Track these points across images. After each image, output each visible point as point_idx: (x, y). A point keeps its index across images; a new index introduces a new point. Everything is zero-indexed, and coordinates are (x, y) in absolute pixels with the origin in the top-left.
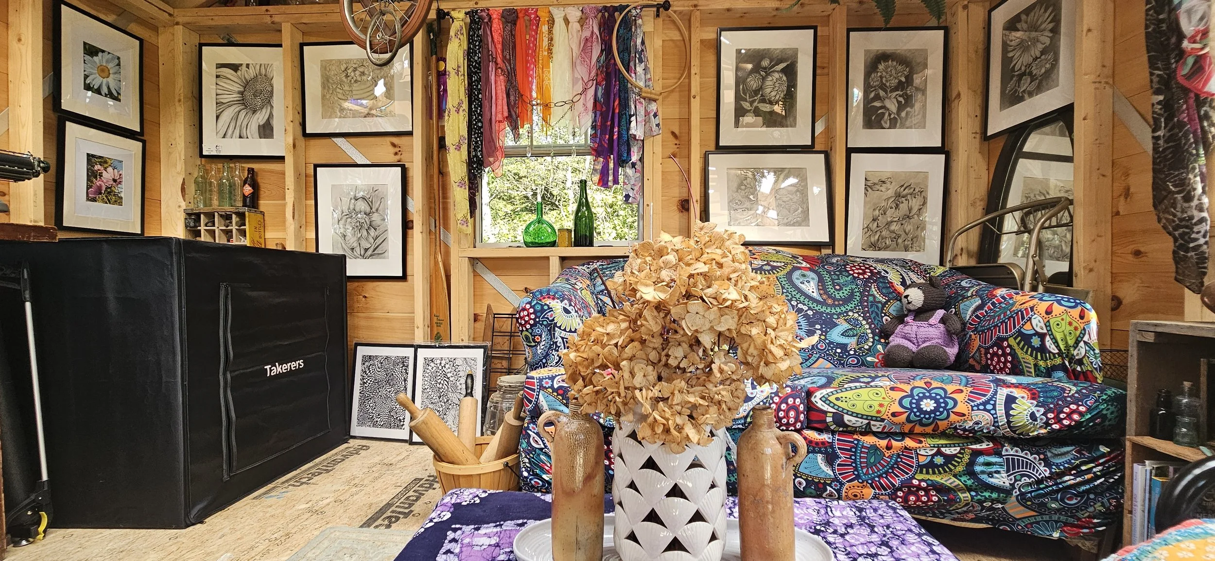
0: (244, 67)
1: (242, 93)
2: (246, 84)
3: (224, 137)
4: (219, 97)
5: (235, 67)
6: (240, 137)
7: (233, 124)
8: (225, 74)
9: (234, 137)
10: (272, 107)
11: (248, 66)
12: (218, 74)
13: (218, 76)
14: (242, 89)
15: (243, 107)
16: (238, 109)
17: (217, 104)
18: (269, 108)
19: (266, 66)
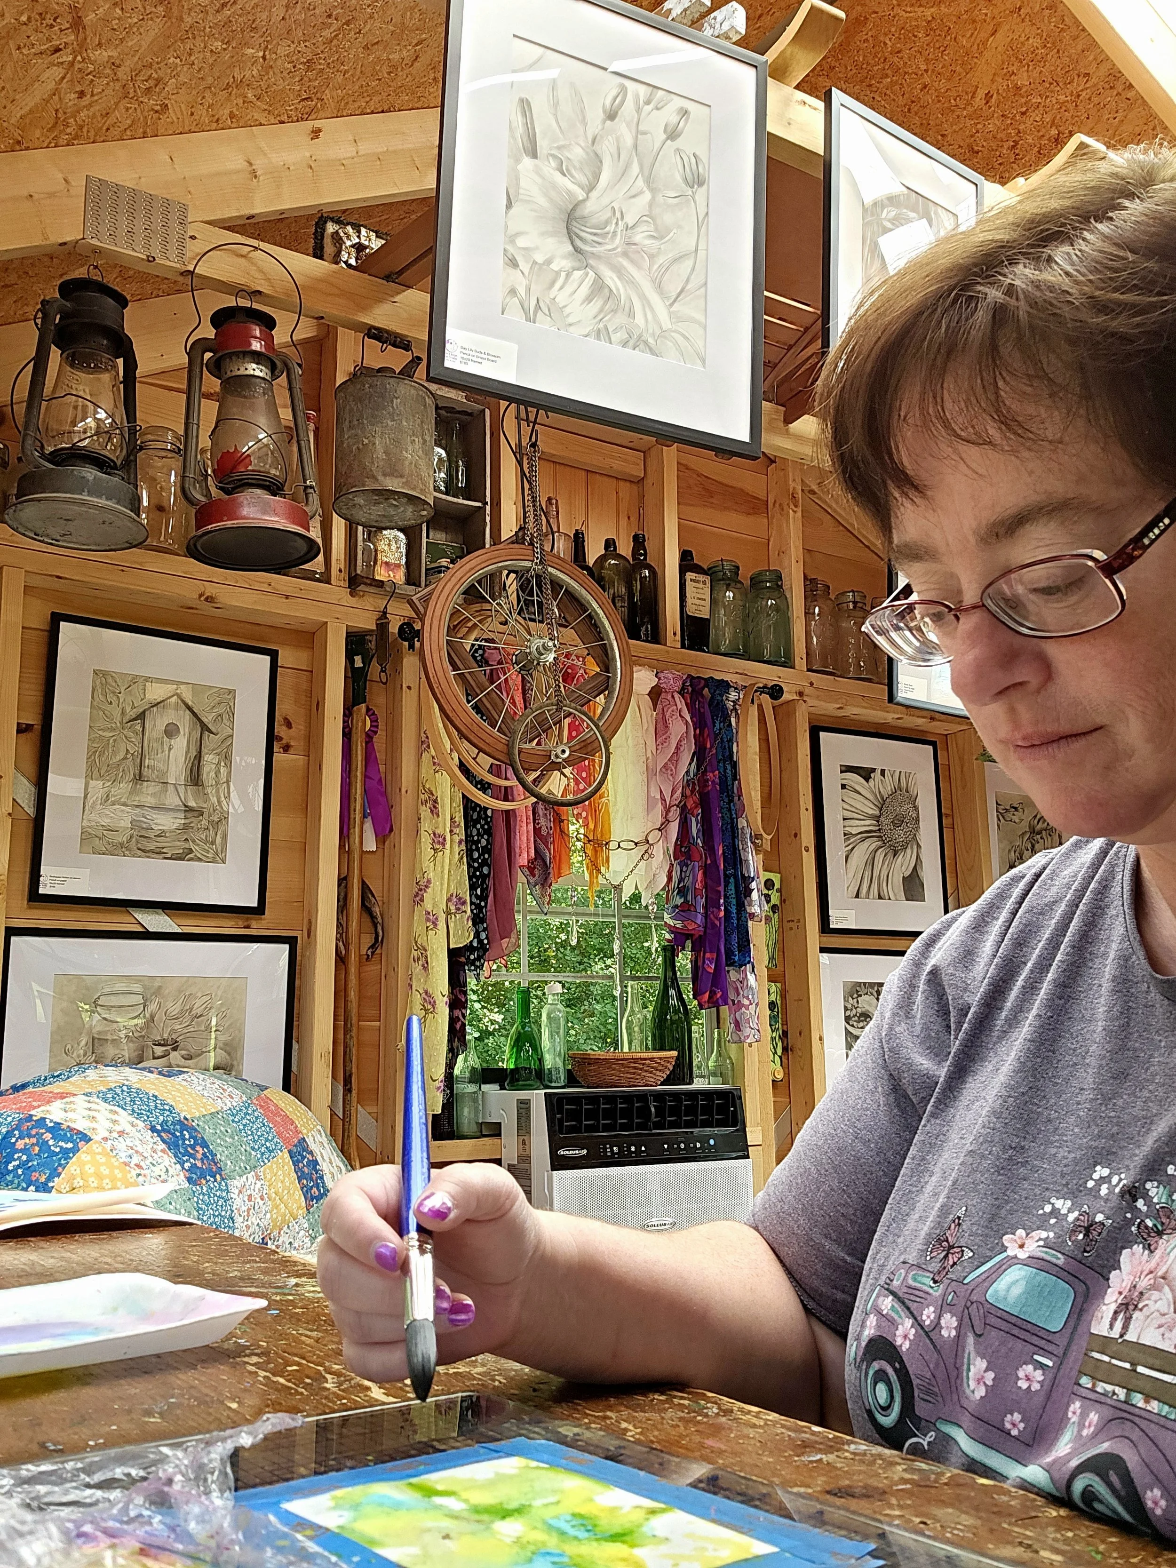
0: (877, 775)
1: (877, 818)
2: (882, 804)
3: (857, 896)
4: (847, 823)
5: (866, 774)
6: (880, 898)
7: (867, 874)
8: (853, 784)
9: (871, 896)
10: (919, 846)
11: (883, 772)
12: (844, 782)
13: (843, 787)
14: (877, 813)
15: (880, 843)
16: (874, 846)
17: (845, 835)
18: (915, 847)
19: (908, 775)
